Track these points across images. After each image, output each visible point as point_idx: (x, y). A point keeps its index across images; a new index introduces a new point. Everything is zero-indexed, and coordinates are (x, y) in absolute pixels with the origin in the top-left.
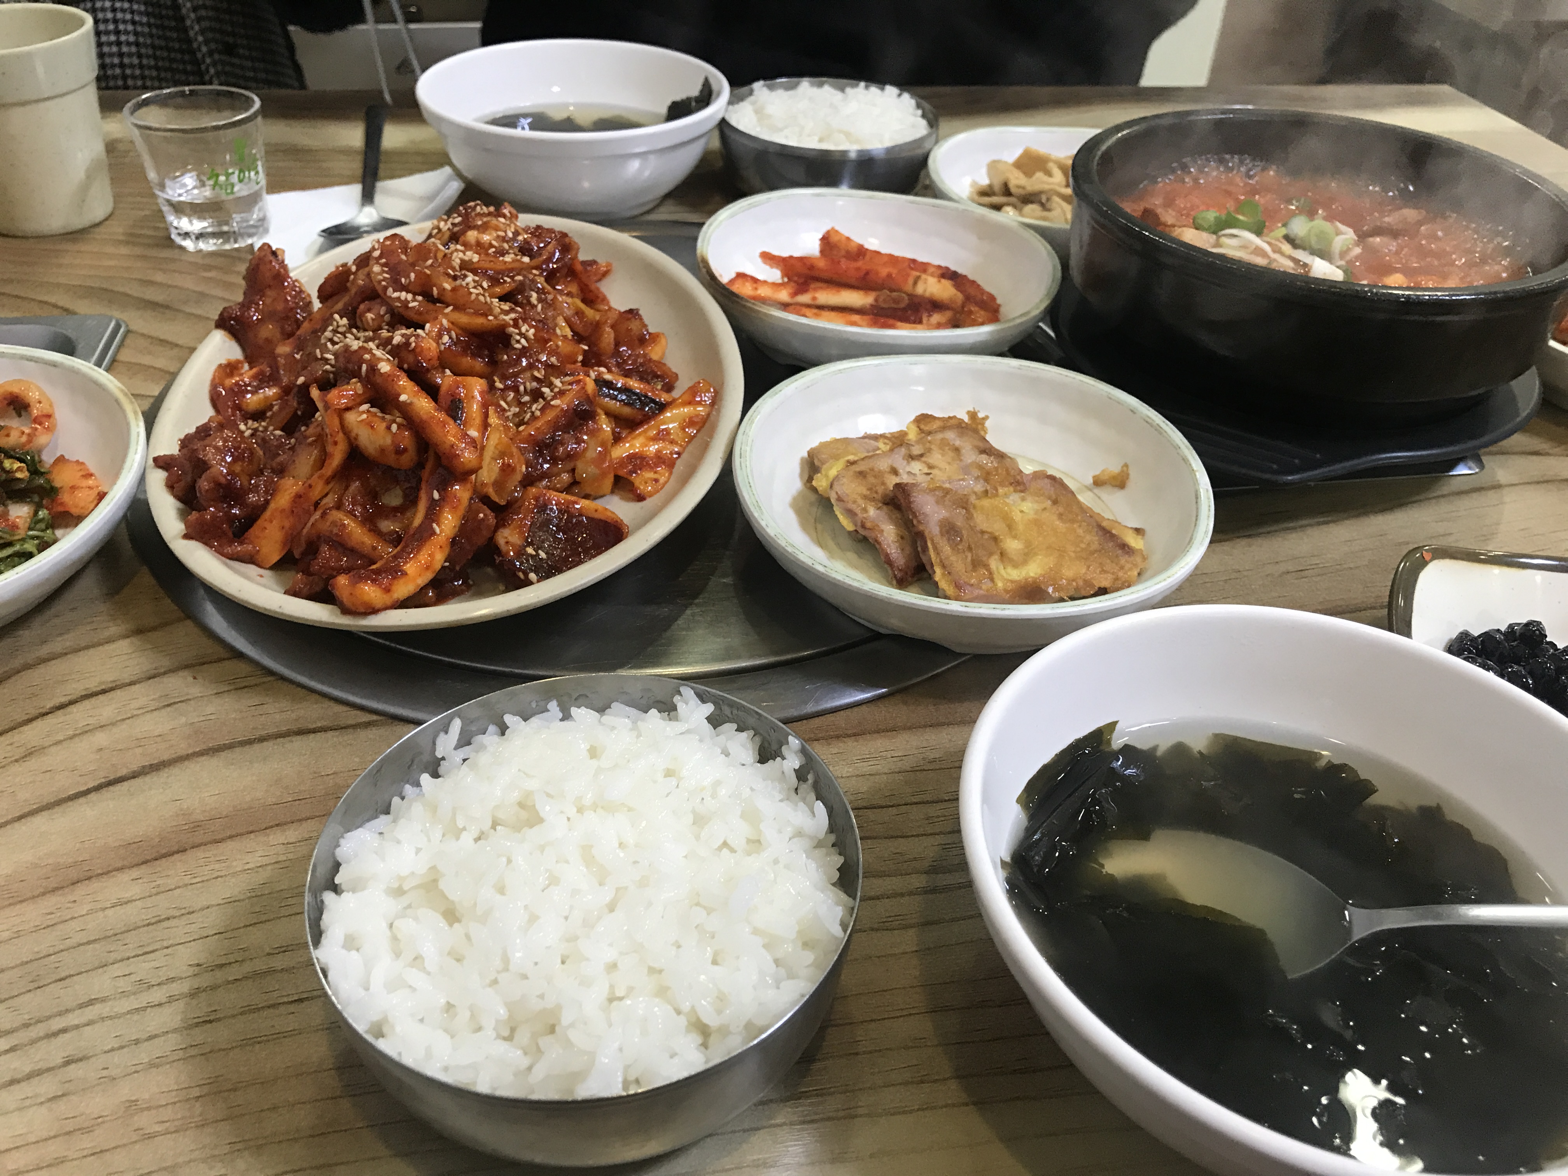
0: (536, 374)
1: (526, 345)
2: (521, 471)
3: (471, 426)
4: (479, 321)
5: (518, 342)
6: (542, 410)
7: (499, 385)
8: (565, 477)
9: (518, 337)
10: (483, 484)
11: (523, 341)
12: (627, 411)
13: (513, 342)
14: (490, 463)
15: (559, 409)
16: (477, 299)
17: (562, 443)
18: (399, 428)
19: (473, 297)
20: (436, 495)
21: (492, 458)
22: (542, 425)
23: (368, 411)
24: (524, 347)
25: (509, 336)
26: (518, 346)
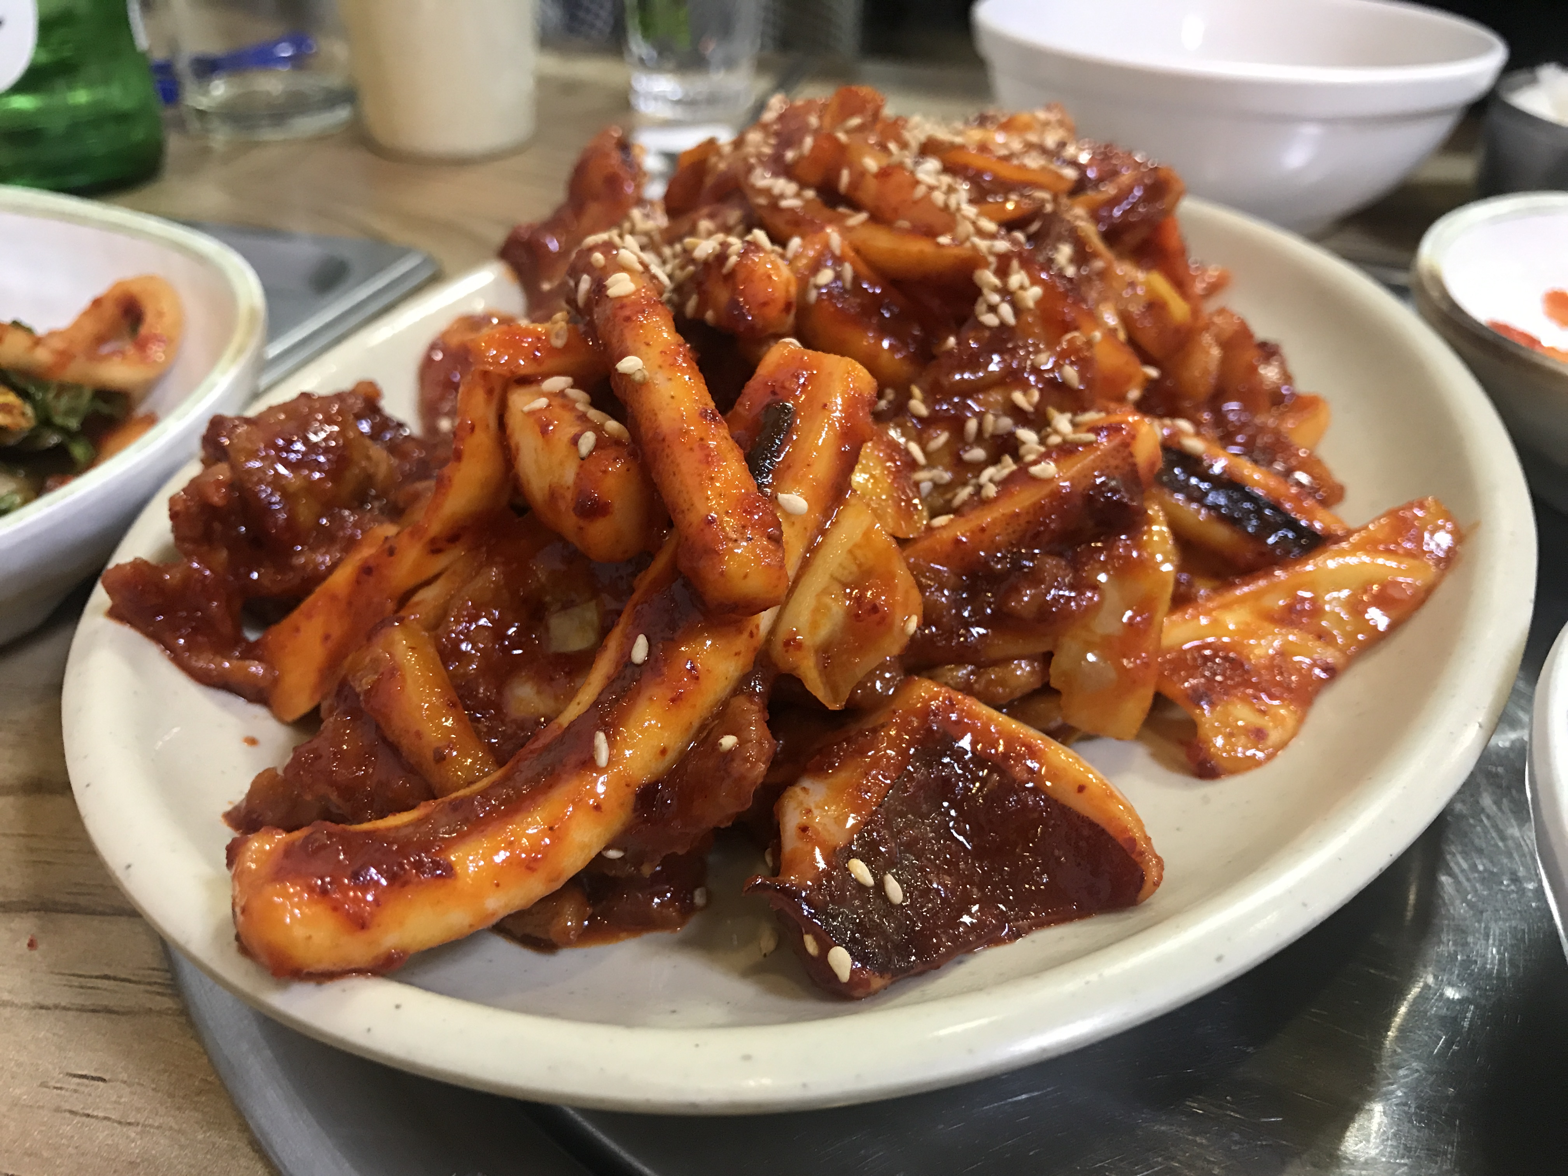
0: (1018, 397)
1: (1011, 320)
2: (903, 629)
3: (797, 482)
4: (917, 247)
5: (993, 309)
6: (1004, 484)
7: (918, 406)
8: (1023, 669)
9: (995, 298)
10: (791, 643)
11: (1006, 310)
12: (1221, 534)
13: (981, 307)
14: (826, 591)
15: (1046, 490)
16: (927, 198)
17: (1035, 578)
18: (599, 445)
19: (920, 191)
20: (640, 651)
21: (833, 578)
22: (994, 522)
23: (562, 394)
24: (1003, 325)
25: (975, 292)
26: (990, 320)
